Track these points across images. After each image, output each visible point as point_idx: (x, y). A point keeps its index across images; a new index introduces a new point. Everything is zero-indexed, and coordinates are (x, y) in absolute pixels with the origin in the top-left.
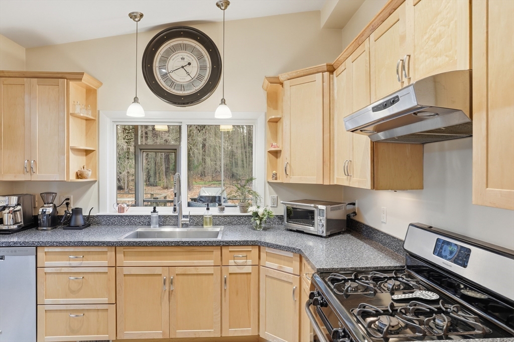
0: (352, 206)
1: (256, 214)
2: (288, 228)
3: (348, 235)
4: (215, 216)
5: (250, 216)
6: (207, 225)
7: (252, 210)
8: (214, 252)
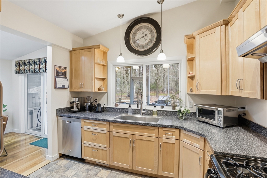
0: (242, 110)
1: (180, 111)
2: (199, 120)
3: (240, 128)
4: (159, 110)
5: (177, 111)
6: (154, 115)
7: (178, 108)
8: (155, 130)
